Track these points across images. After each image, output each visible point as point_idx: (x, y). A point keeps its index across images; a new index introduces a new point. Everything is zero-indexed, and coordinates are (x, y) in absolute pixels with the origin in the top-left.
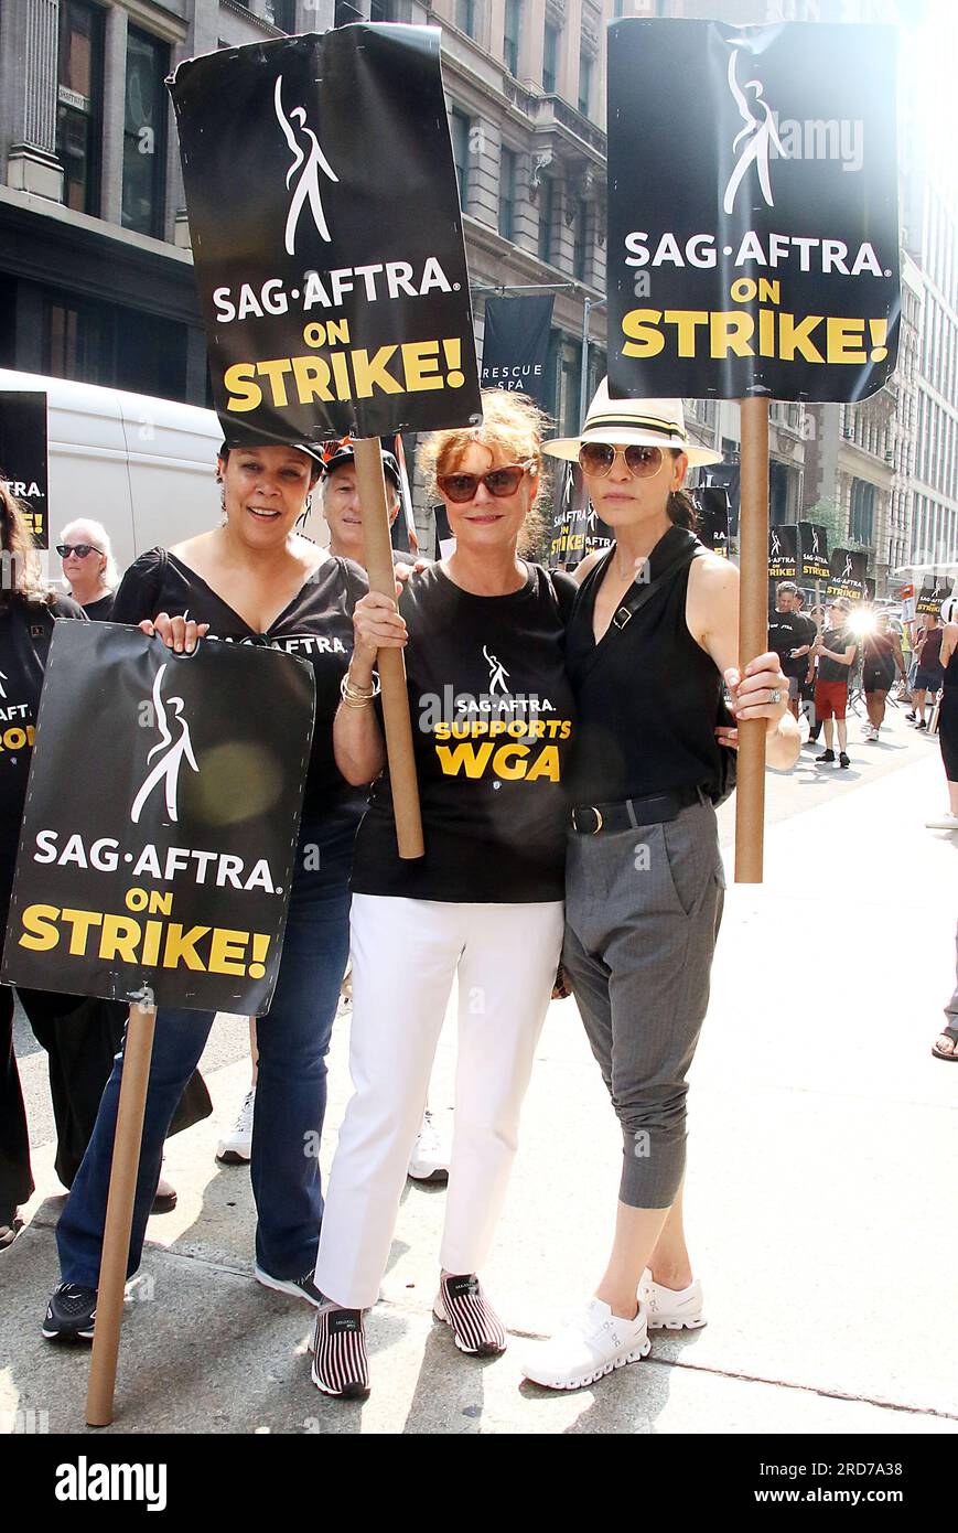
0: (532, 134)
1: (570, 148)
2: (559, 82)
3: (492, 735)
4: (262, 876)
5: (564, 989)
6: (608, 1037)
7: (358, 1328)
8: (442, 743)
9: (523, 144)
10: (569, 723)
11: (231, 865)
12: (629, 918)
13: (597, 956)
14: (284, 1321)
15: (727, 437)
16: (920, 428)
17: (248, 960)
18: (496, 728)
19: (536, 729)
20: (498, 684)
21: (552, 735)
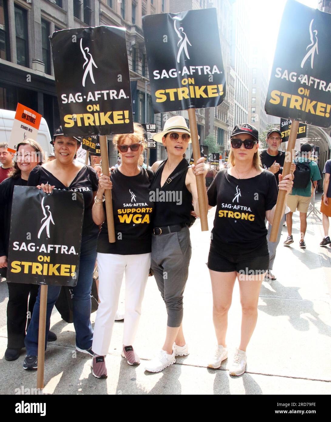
0: (130, 36)
1: (140, 39)
2: (136, 22)
3: (132, 212)
4: (73, 250)
5: (151, 274)
6: (163, 286)
7: (103, 361)
8: (120, 215)
9: (128, 39)
10: (152, 208)
11: (65, 248)
12: (169, 256)
13: (160, 266)
14: (84, 360)
17: (70, 272)
18: (133, 210)
19: (143, 210)
20: (133, 199)
21: (148, 212)
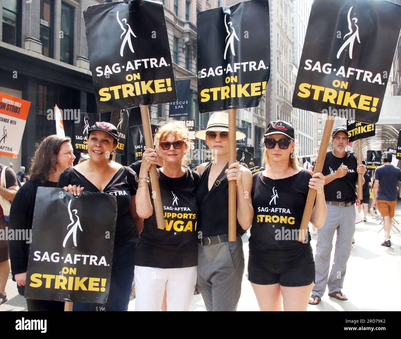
0: (183, 33)
1: (194, 37)
2: (190, 18)
3: (173, 217)
4: (103, 261)
5: (198, 292)
9: (180, 36)
10: (195, 215)
11: (94, 258)
12: (219, 269)
13: (209, 281)
15: (243, 120)
16: (300, 116)
17: (100, 286)
18: (174, 215)
19: (185, 216)
20: (175, 202)
21: (190, 218)
